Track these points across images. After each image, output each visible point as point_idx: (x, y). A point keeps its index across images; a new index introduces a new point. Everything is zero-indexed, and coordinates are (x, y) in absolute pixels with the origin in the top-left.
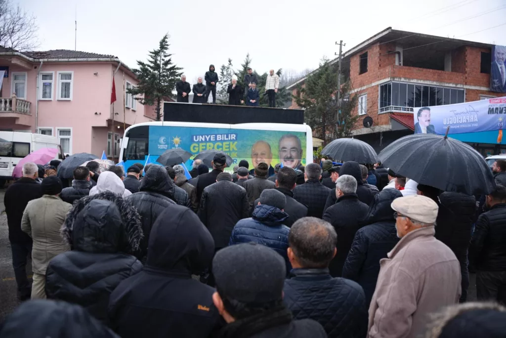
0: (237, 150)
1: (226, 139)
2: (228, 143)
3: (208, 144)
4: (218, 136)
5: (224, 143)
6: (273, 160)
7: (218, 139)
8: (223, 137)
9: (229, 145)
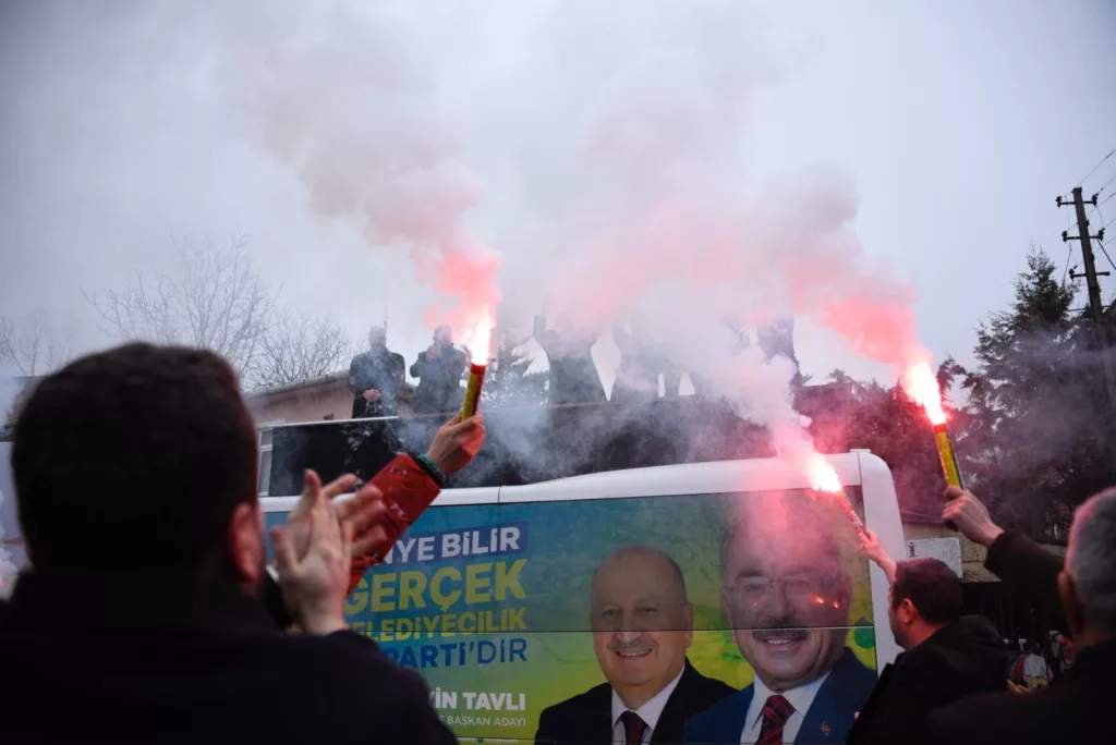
0: (524, 596)
1: (477, 550)
2: (486, 567)
3: (406, 576)
4: (446, 538)
5: (472, 569)
6: (698, 636)
7: (445, 553)
8: (466, 541)
9: (492, 574)
